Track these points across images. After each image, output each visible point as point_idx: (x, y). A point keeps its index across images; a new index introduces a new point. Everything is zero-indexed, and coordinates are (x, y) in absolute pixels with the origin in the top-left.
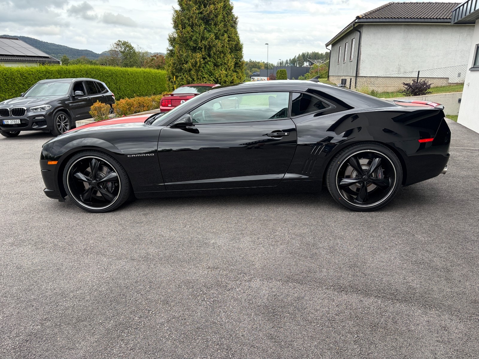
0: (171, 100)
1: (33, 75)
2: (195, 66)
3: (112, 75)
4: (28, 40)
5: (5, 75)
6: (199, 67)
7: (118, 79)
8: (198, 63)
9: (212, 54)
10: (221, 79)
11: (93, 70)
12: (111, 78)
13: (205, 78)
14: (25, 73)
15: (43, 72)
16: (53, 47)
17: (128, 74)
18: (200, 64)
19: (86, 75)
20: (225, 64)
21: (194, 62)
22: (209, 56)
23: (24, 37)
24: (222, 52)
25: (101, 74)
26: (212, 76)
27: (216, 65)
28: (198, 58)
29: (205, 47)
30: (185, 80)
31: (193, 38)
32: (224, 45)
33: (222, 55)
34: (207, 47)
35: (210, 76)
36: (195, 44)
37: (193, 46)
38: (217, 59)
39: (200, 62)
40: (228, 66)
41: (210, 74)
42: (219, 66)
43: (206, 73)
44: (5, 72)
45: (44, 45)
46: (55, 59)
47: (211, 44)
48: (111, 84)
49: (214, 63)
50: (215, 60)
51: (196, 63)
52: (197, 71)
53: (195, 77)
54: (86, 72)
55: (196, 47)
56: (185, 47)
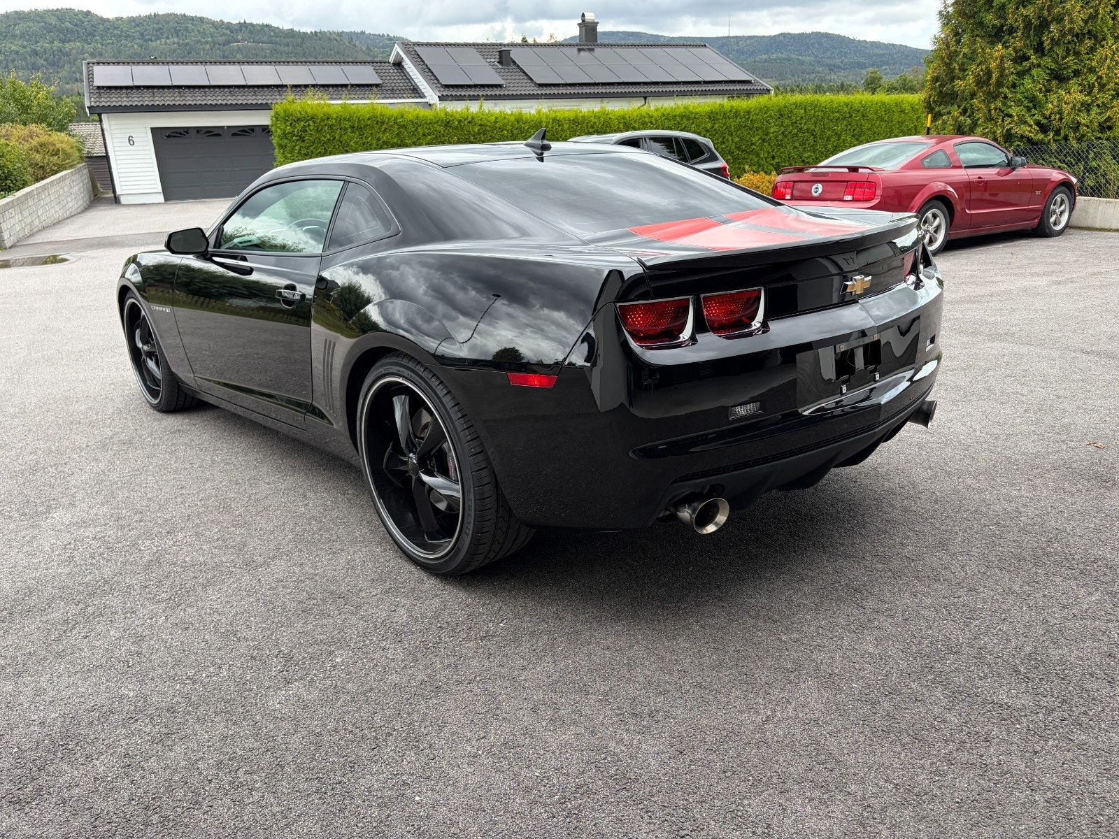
0: (794, 182)
1: (652, 124)
2: (987, 83)
3: (851, 116)
4: (825, 39)
5: (592, 127)
6: (999, 84)
7: (867, 125)
8: (994, 75)
9: (1047, 44)
10: (1061, 119)
11: (798, 106)
12: (845, 122)
13: (1011, 116)
14: (635, 121)
15: (675, 116)
17: (903, 111)
18: (1002, 75)
19: (779, 118)
20: (1092, 70)
21: (981, 73)
22: (1040, 49)
23: (819, 32)
24: (1089, 32)
25: (820, 114)
26: (1034, 111)
27: (1059, 77)
28: (996, 59)
29: (1028, 24)
30: (951, 125)
33: (1089, 43)
34: (1033, 26)
35: (1029, 109)
36: (1000, 17)
37: (993, 25)
38: (1063, 58)
39: (1002, 69)
40: (1100, 78)
41: (1031, 105)
42: (1069, 79)
43: (1019, 103)
44: (593, 120)
45: (857, 47)
46: (762, 85)
47: (1046, 13)
48: (843, 138)
49: (1051, 69)
50: (1057, 63)
51: (989, 73)
52: (992, 97)
53: (981, 116)
54: (779, 110)
55: (1002, 26)
56: (973, 31)
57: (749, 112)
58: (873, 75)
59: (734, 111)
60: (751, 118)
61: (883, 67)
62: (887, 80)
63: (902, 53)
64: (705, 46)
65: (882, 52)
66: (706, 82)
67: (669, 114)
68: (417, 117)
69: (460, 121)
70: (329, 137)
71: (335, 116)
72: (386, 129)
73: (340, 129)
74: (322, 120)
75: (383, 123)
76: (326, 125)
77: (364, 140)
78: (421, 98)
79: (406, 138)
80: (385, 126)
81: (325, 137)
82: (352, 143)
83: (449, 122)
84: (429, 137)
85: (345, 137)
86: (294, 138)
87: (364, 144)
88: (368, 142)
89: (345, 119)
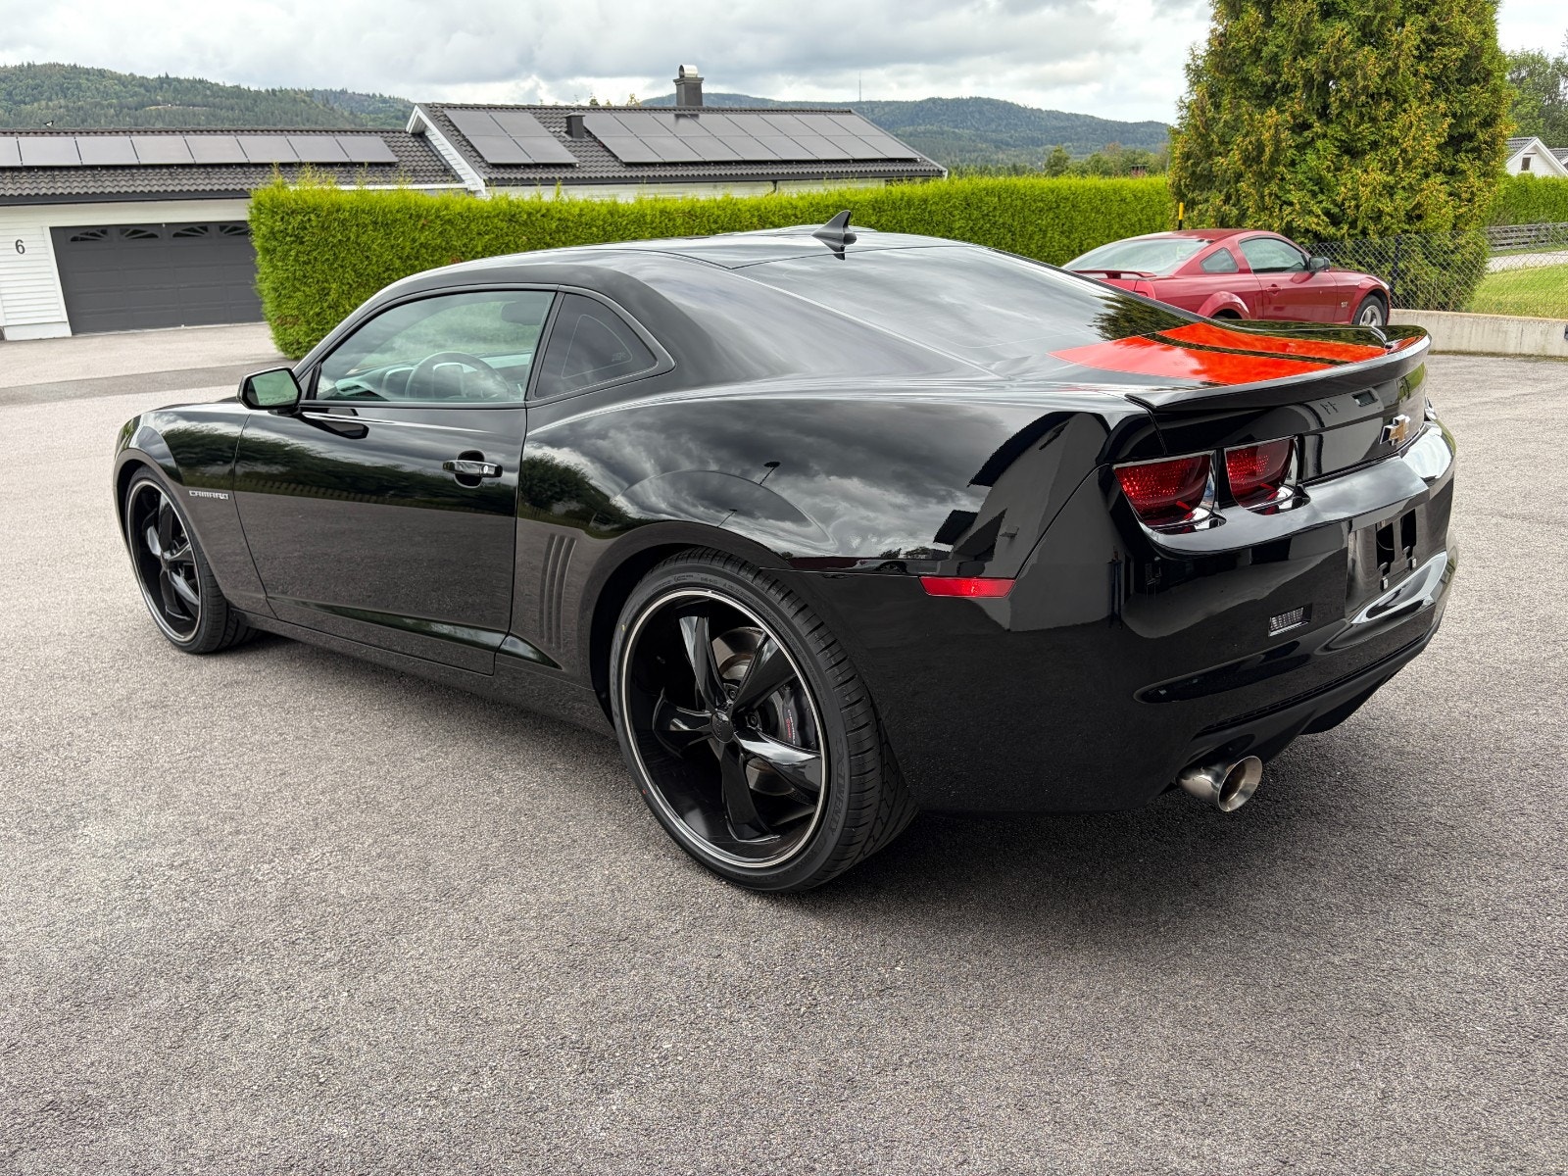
1: (796, 217)
2: (1258, 160)
3: (1058, 206)
4: (988, 107)
5: (715, 222)
6: (1274, 161)
7: (1079, 219)
8: (1267, 149)
9: (1334, 108)
10: (1357, 207)
11: (989, 192)
12: (1051, 215)
13: (1291, 204)
14: (774, 214)
15: (828, 206)
16: (1055, 123)
17: (1123, 200)
18: (1277, 149)
19: (966, 208)
20: (1393, 141)
21: (1250, 147)
22: (1323, 114)
23: (979, 98)
24: (1388, 93)
25: (1019, 203)
26: (1320, 197)
27: (1351, 150)
28: (1270, 128)
29: (1309, 81)
30: (1212, 217)
31: (1266, 52)
32: (1396, 65)
33: (1387, 106)
34: (1316, 83)
35: (1314, 195)
36: (1271, 72)
37: (1263, 83)
38: (1357, 126)
39: (1277, 141)
40: (1404, 151)
41: (1316, 188)
42: (1364, 152)
43: (1300, 186)
44: (717, 212)
46: (931, 165)
47: (1332, 66)
48: (1049, 235)
49: (1341, 141)
50: (1348, 131)
51: (1260, 147)
52: (1264, 178)
53: (1250, 204)
54: (966, 199)
55: (1274, 83)
56: (1234, 90)
57: (925, 201)
58: (1057, 154)
59: (906, 198)
60: (929, 209)
61: (1065, 145)
62: (1075, 161)
63: (1088, 125)
64: (850, 111)
65: (1062, 124)
66: (855, 161)
67: (818, 203)
68: (469, 209)
69: (529, 214)
70: (340, 237)
71: (348, 207)
72: (424, 225)
73: (357, 226)
74: (329, 213)
75: (419, 217)
76: (335, 220)
77: (393, 242)
78: (458, 182)
79: (454, 238)
80: (422, 221)
81: (334, 237)
82: (374, 246)
83: (514, 215)
84: (487, 237)
85: (364, 238)
86: (288, 239)
87: (392, 247)
88: (398, 245)
89: (363, 211)
